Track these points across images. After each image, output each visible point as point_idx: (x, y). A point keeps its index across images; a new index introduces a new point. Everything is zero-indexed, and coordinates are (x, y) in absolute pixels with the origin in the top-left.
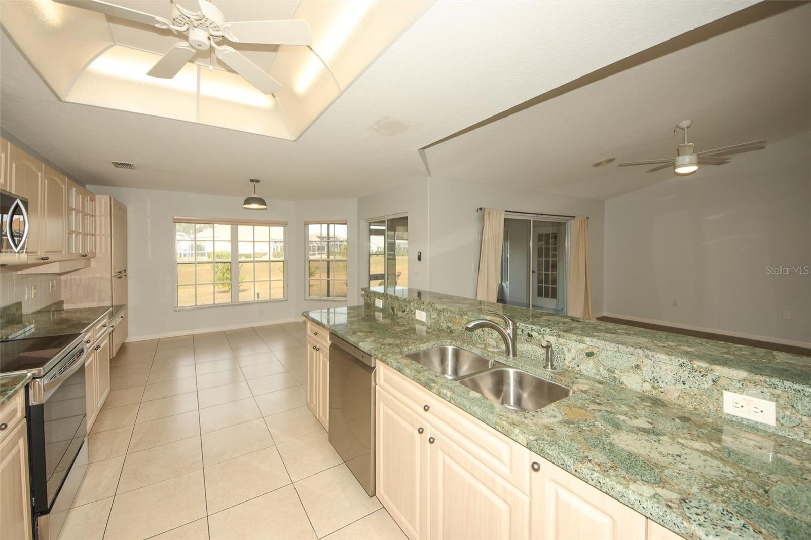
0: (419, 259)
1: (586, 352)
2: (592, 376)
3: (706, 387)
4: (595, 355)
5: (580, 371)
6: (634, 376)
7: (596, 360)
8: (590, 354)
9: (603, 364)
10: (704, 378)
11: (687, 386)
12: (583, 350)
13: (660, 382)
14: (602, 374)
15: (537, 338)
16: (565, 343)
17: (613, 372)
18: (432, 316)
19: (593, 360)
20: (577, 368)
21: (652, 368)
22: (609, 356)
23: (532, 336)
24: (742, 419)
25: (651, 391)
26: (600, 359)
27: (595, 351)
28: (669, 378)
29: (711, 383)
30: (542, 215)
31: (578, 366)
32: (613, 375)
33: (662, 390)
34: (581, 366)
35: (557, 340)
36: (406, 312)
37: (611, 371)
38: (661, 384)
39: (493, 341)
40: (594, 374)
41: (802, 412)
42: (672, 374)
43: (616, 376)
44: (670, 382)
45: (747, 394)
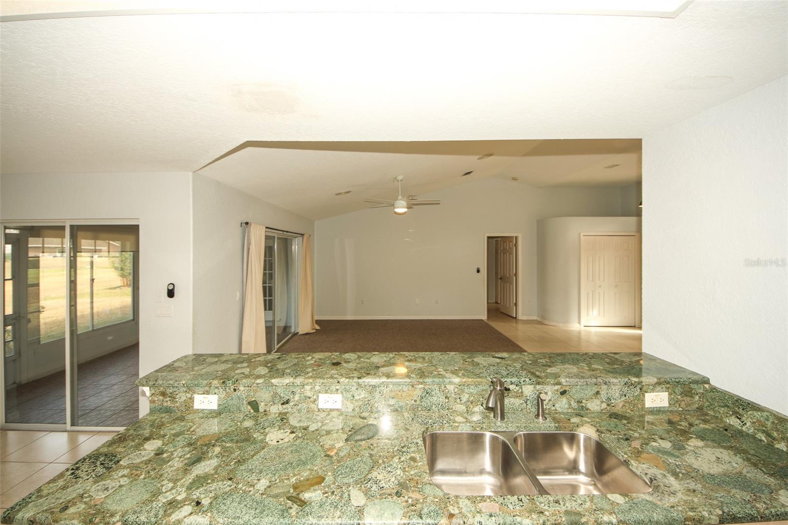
0: (171, 294)
1: (560, 391)
2: (565, 411)
3: (637, 394)
4: (568, 392)
5: (556, 410)
6: (595, 400)
7: (568, 396)
8: (563, 393)
9: (573, 398)
10: (635, 389)
11: (627, 397)
12: (557, 390)
13: (612, 400)
14: (573, 407)
15: (515, 390)
16: (542, 389)
17: (581, 402)
18: (357, 397)
19: (566, 396)
20: (553, 408)
21: (607, 391)
22: (578, 390)
23: (509, 390)
24: (654, 408)
25: (606, 408)
26: (571, 394)
27: (567, 389)
28: (617, 394)
29: (639, 391)
30: (287, 232)
31: (554, 406)
32: (581, 405)
33: (613, 405)
34: (557, 405)
35: (534, 387)
36: (291, 404)
37: (579, 402)
38: (613, 401)
39: (462, 406)
40: (567, 408)
41: (678, 394)
42: (618, 392)
43: (583, 405)
44: (618, 397)
45: (656, 392)
